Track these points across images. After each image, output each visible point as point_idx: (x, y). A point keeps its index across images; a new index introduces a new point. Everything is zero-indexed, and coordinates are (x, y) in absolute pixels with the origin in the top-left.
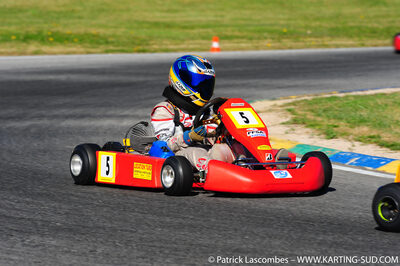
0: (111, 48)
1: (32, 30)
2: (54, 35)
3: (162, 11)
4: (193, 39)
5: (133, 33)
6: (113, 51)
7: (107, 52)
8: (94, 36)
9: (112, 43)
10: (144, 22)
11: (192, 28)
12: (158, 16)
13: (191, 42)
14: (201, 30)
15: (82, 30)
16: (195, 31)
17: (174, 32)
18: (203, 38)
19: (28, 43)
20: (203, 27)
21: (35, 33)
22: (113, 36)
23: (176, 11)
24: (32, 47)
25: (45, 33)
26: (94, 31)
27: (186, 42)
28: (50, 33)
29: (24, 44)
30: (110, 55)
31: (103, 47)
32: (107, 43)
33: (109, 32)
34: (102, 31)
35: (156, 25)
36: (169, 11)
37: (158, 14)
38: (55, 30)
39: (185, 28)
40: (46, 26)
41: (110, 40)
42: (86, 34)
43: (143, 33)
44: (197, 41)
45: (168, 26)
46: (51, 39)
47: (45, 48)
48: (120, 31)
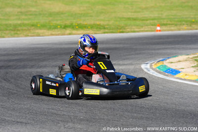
0: (107, 31)
1: (68, 23)
2: (78, 25)
3: (132, 12)
4: (147, 26)
5: (117, 23)
6: (107, 33)
7: (104, 33)
8: (98, 25)
9: (107, 28)
10: (123, 18)
11: (147, 20)
12: (130, 15)
13: (146, 27)
14: (151, 21)
15: (92, 23)
16: (148, 22)
17: (138, 22)
18: (152, 25)
19: (66, 29)
20: (152, 20)
21: (69, 24)
22: (108, 25)
23: (139, 12)
24: (68, 31)
25: (74, 24)
26: (98, 23)
27: (144, 27)
28: (76, 24)
29: (64, 30)
30: (106, 34)
31: (102, 31)
32: (105, 28)
33: (105, 23)
34: (102, 23)
35: (129, 19)
36: (135, 12)
37: (130, 14)
38: (79, 23)
39: (143, 20)
40: (74, 21)
41: (106, 27)
42: (94, 24)
43: (122, 23)
44: (149, 27)
45: (135, 19)
46: (77, 27)
47: (74, 32)
48: (111, 23)
